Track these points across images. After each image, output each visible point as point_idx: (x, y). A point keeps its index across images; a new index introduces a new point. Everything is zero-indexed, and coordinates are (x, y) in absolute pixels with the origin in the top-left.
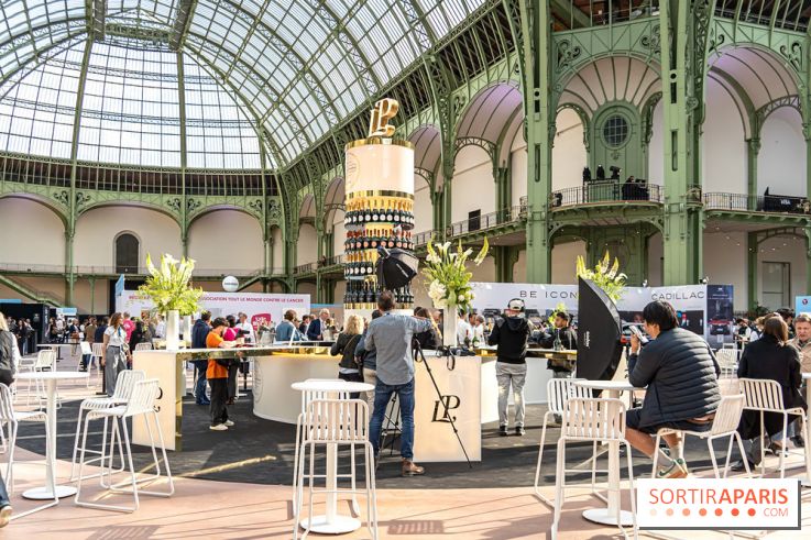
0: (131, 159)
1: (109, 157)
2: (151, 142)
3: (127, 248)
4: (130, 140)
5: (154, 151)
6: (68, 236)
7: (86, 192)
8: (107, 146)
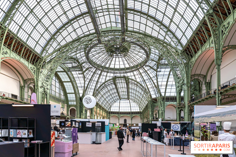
0: (125, 111)
1: (123, 111)
2: (127, 109)
3: (125, 121)
4: (125, 109)
5: (128, 110)
6: (119, 120)
7: (121, 115)
8: (122, 110)
